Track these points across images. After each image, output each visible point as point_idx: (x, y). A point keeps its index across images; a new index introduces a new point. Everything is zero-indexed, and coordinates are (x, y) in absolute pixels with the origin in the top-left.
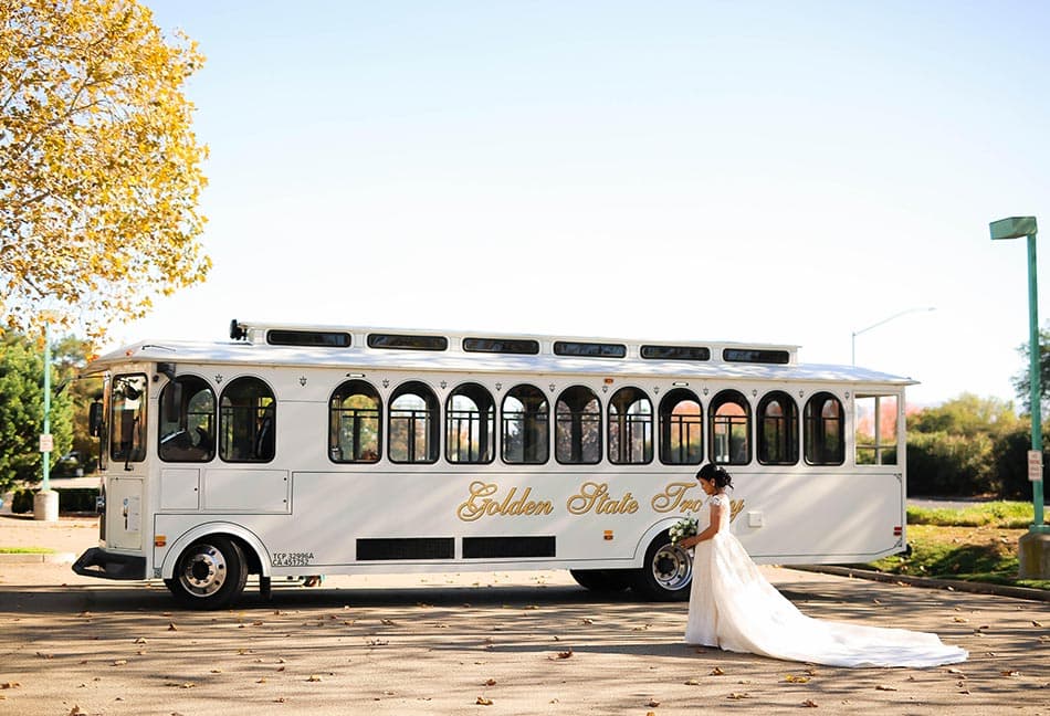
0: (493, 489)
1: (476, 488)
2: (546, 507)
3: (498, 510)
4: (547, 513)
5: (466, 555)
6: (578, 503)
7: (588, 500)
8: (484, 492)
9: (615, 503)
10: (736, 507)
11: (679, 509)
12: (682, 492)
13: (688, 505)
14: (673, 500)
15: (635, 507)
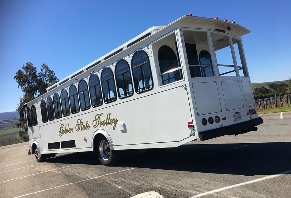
0: (63, 125)
2: (72, 130)
3: (65, 132)
4: (72, 132)
5: (62, 148)
6: (77, 127)
8: (62, 127)
9: (85, 126)
10: (115, 122)
11: (99, 125)
12: (99, 118)
13: (101, 123)
14: (97, 121)
15: (89, 126)
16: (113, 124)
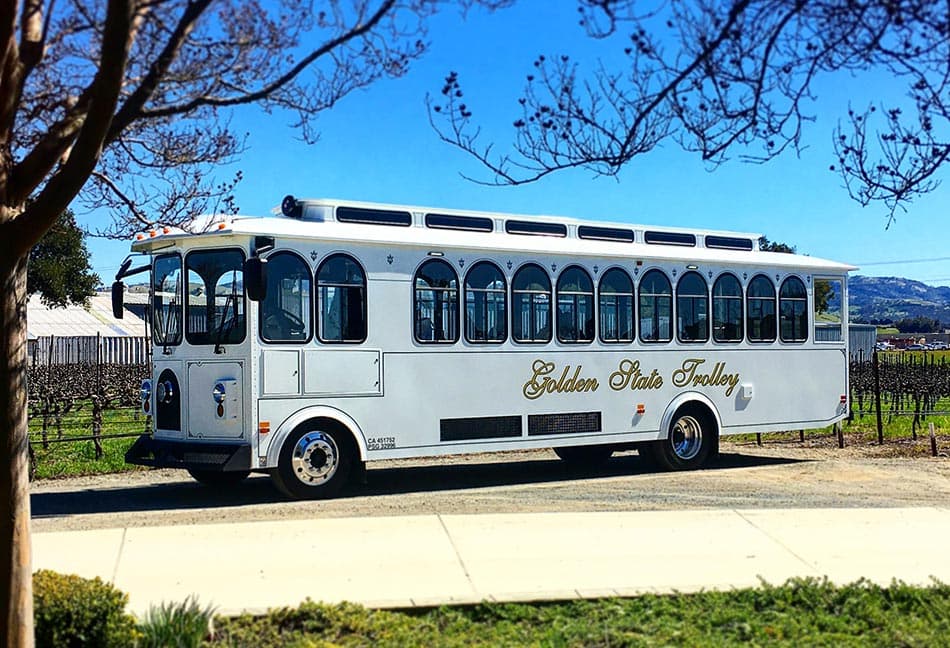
0: (551, 367)
1: (538, 366)
2: (593, 384)
3: (556, 387)
4: (594, 389)
5: (531, 433)
6: (617, 379)
7: (625, 377)
8: (544, 370)
9: (645, 379)
10: (733, 381)
11: (692, 383)
12: (694, 368)
13: (699, 380)
14: (688, 375)
15: (660, 382)
16: (728, 386)
